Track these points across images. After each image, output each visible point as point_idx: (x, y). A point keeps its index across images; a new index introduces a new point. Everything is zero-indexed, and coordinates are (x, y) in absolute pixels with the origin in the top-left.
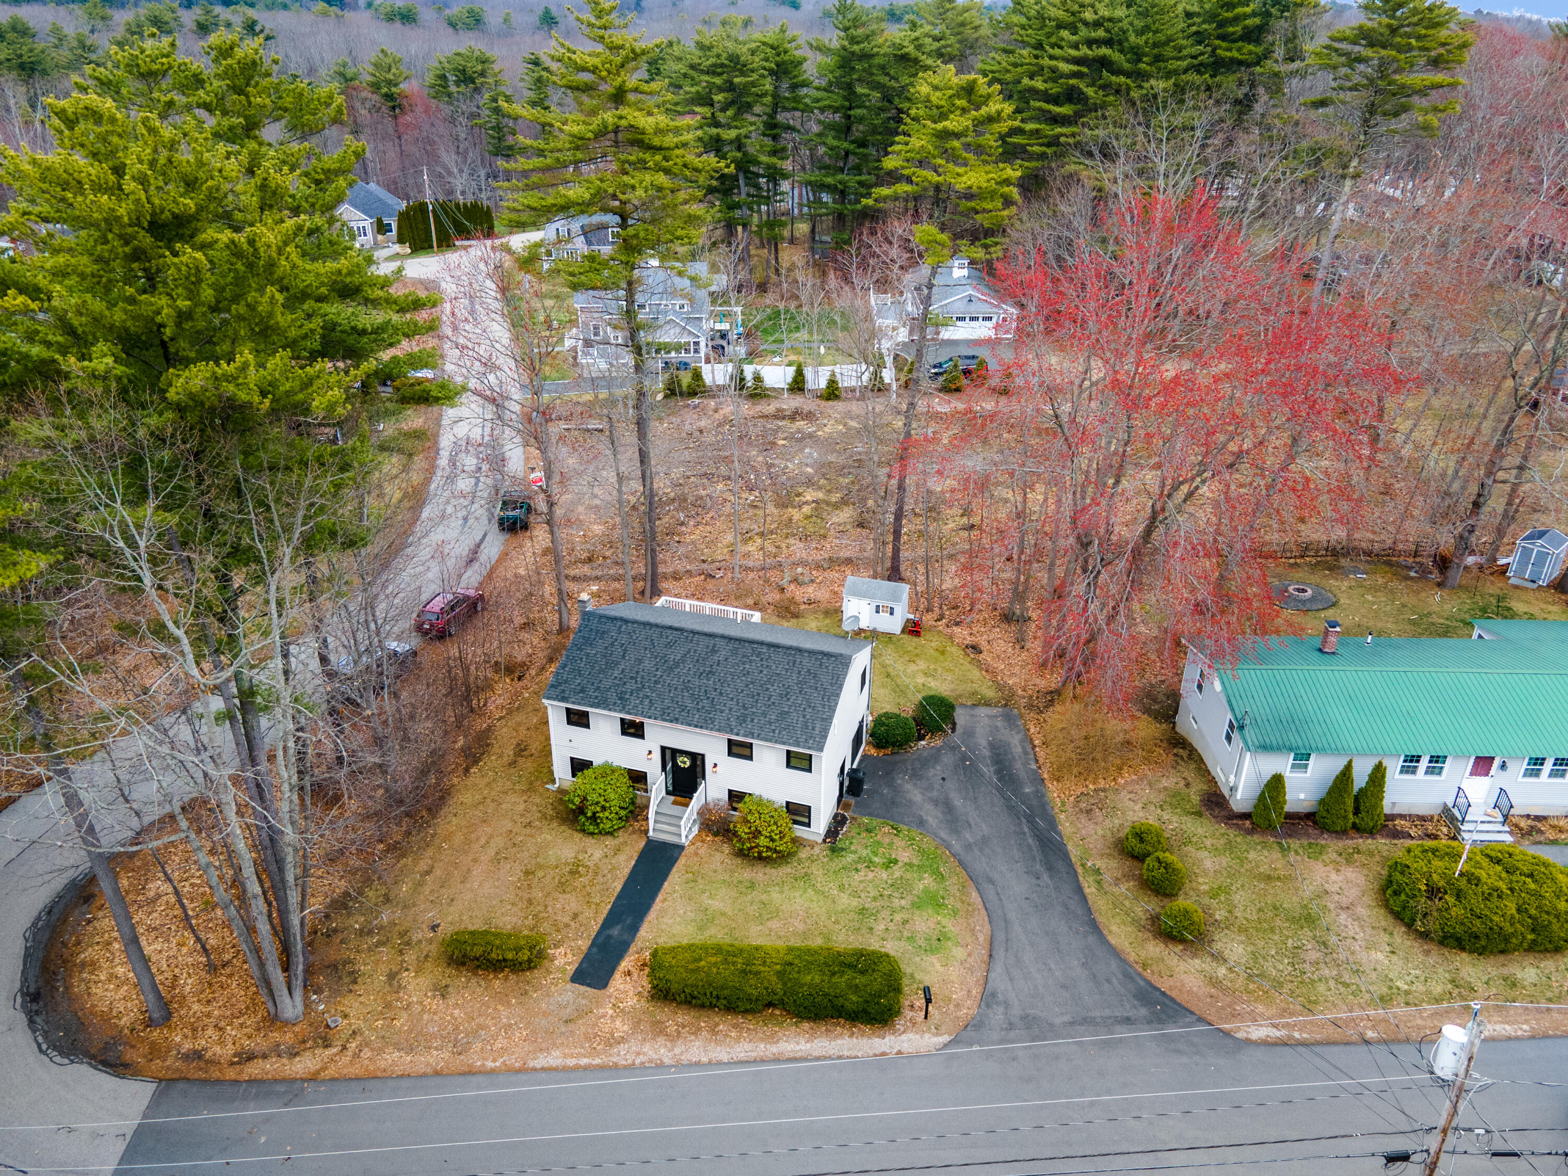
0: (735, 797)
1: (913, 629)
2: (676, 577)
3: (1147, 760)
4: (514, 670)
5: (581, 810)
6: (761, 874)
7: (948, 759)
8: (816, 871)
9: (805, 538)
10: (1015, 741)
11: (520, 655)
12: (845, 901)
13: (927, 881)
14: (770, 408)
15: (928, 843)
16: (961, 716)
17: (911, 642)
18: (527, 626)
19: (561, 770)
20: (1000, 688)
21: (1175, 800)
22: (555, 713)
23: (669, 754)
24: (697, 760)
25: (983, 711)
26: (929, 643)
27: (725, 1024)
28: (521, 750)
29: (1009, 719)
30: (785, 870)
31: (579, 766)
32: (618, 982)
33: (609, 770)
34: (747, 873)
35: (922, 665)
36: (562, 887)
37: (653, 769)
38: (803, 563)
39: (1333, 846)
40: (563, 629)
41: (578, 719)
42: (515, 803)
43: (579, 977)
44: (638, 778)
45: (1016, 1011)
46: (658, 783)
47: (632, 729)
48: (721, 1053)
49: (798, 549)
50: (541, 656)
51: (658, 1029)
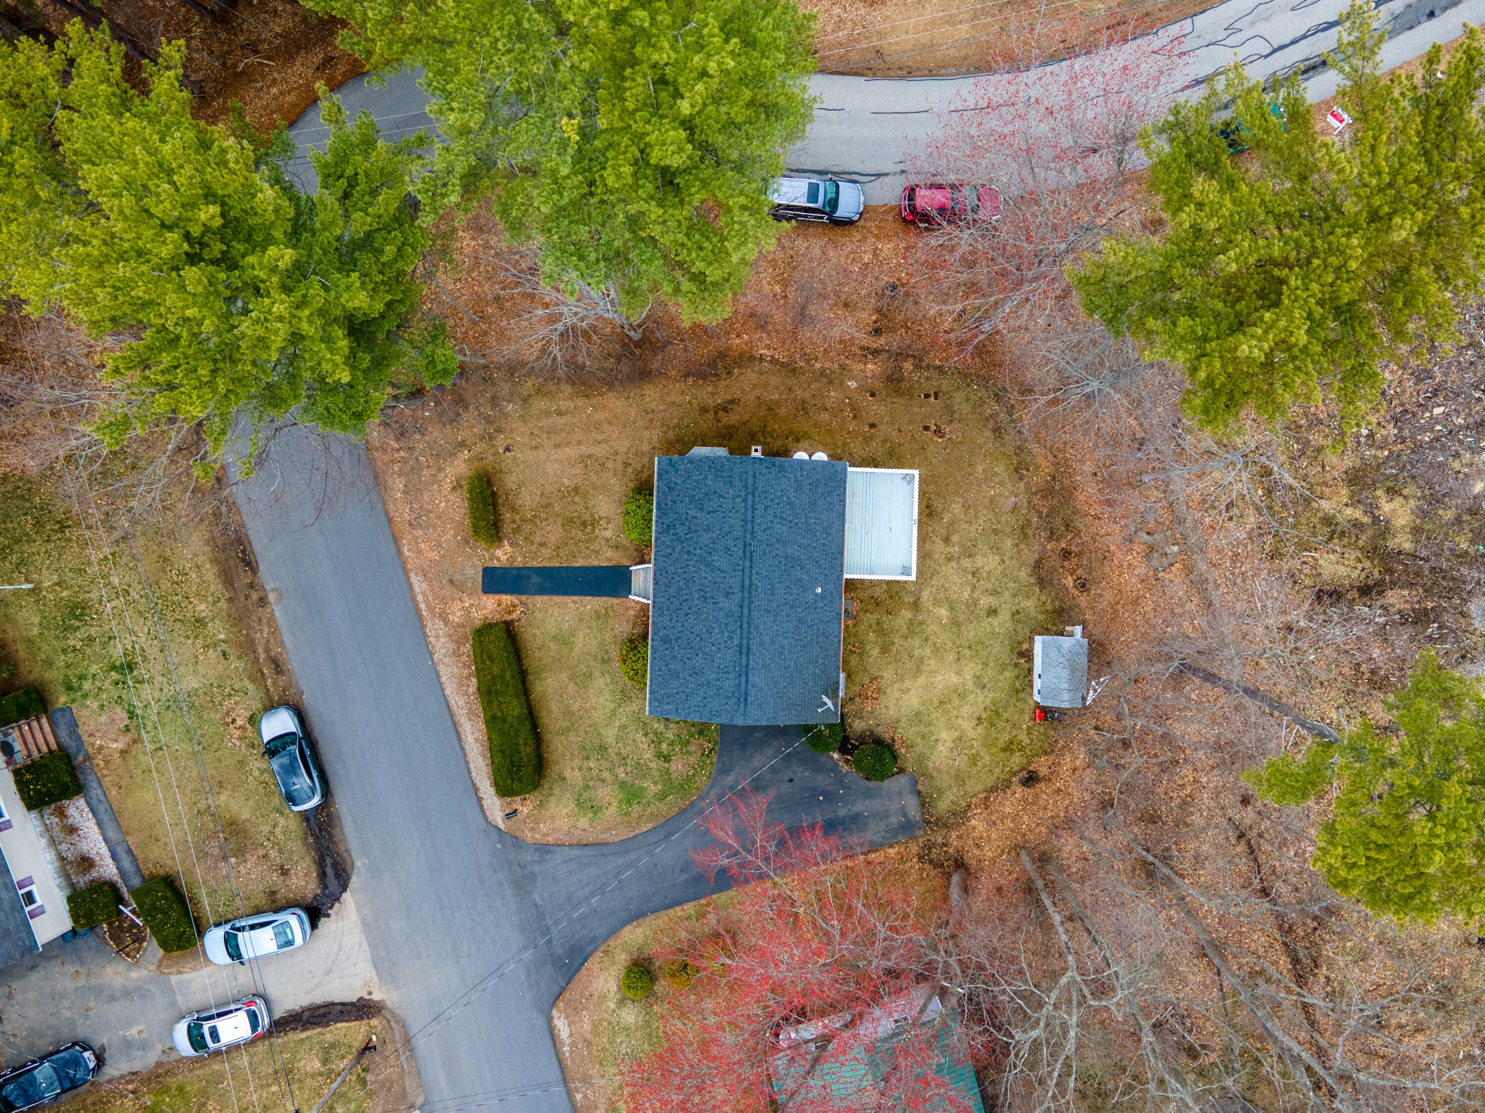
12: (610, 733)
13: (654, 788)
15: (701, 781)
32: (491, 600)
36: (569, 522)
45: (537, 868)
51: (460, 641)
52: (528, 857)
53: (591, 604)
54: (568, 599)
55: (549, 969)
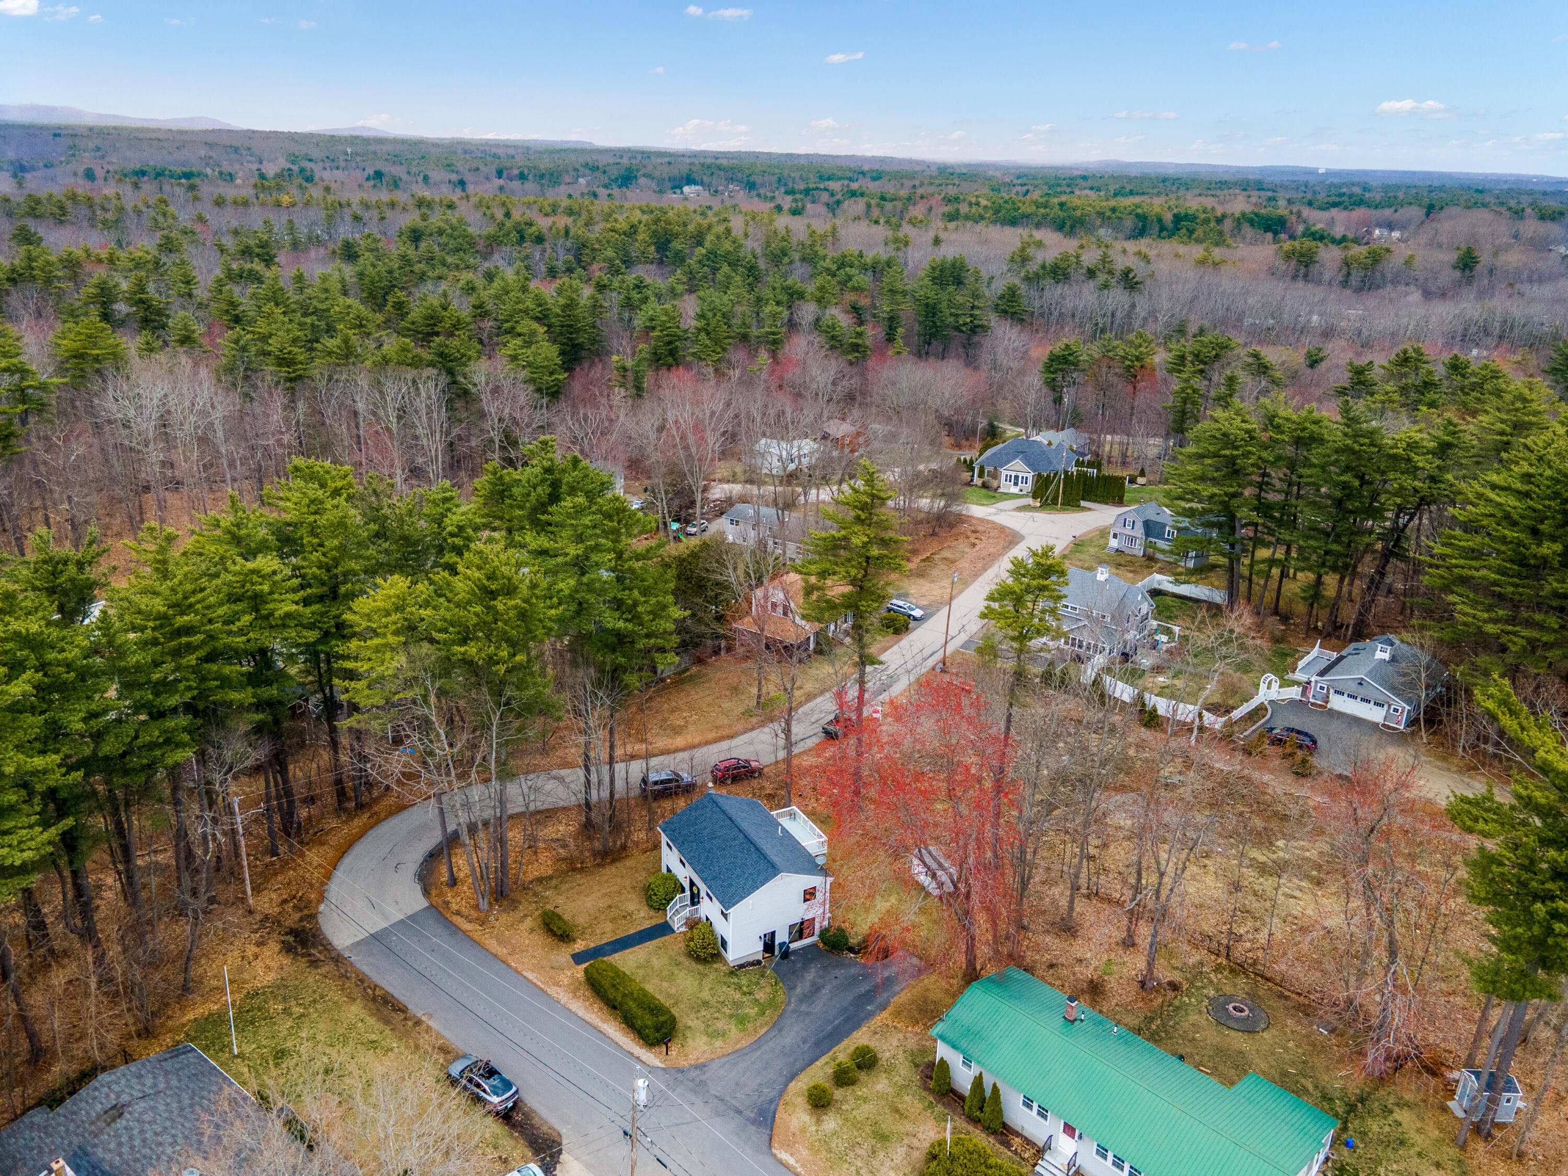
0: (707, 920)
6: (688, 962)
7: (854, 971)
8: (711, 977)
12: (705, 994)
13: (753, 1011)
15: (780, 998)
17: (936, 905)
19: (664, 870)
23: (691, 883)
24: (698, 891)
25: (912, 960)
27: (596, 1006)
29: (920, 972)
30: (699, 967)
31: (668, 870)
32: (584, 966)
33: (672, 878)
34: (681, 960)
35: (920, 919)
36: (614, 919)
37: (687, 886)
41: (669, 845)
43: (575, 956)
45: (703, 1078)
46: (685, 895)
47: (682, 861)
51: (575, 990)
52: (692, 1074)
53: (651, 945)
54: (636, 948)
55: (752, 1128)
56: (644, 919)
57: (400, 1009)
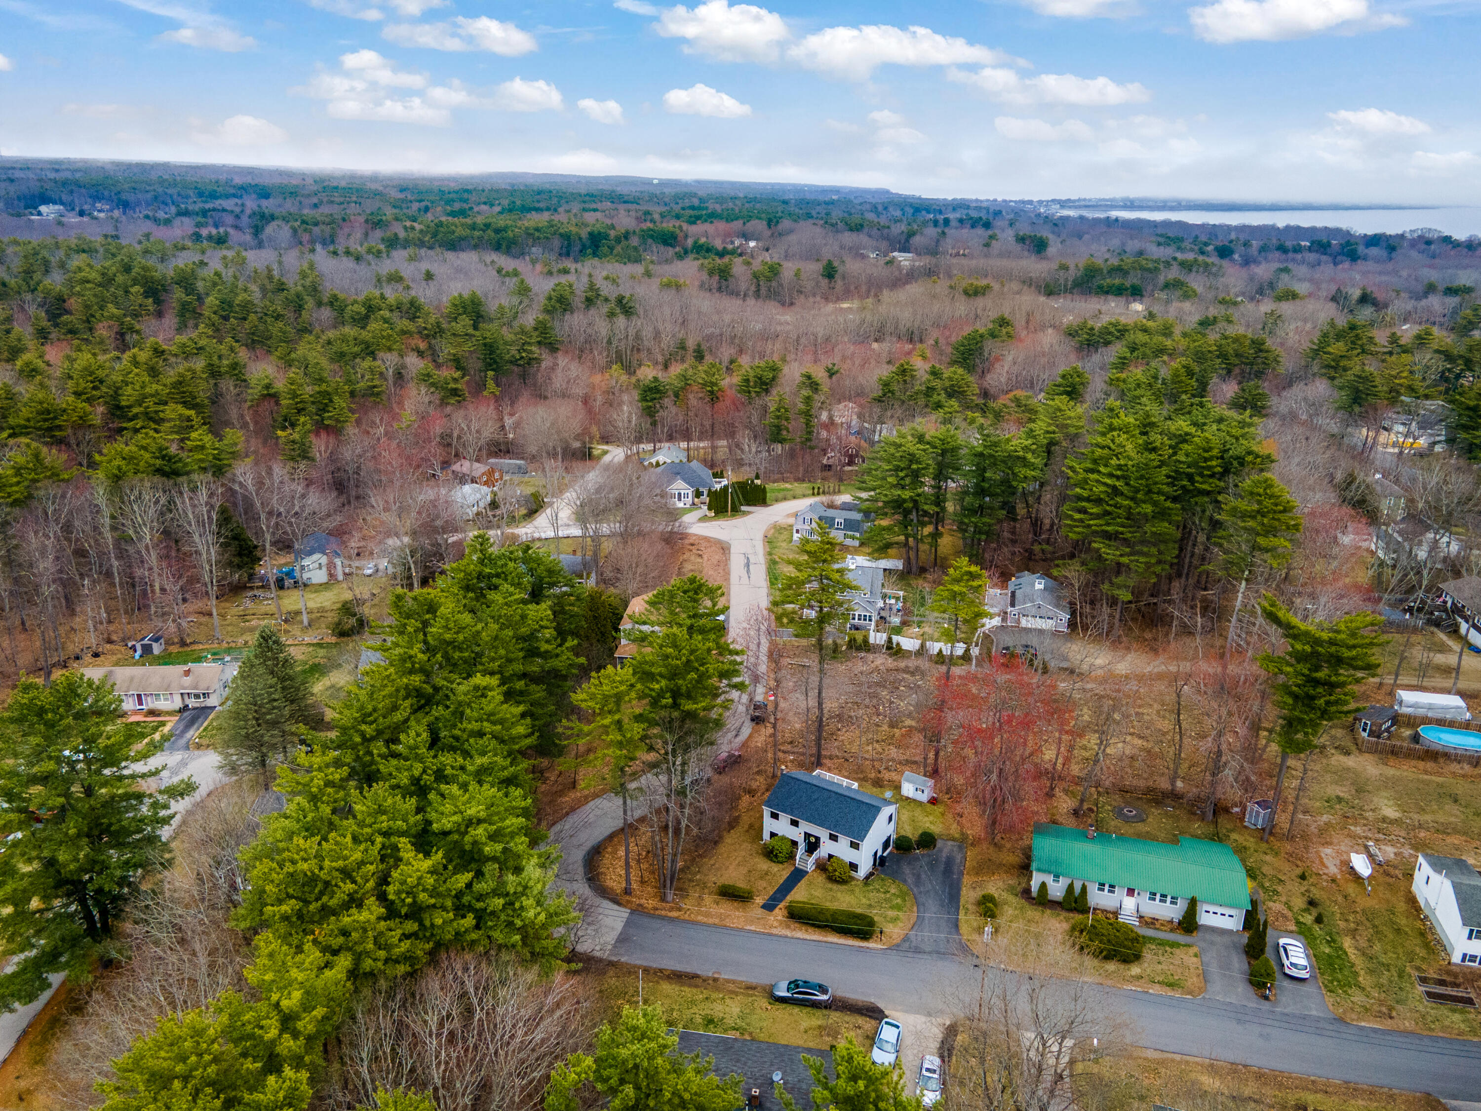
0: (831, 856)
1: (933, 801)
2: (831, 758)
3: (1006, 872)
4: (751, 792)
5: (772, 852)
6: (835, 887)
7: (926, 859)
8: (857, 890)
9: (898, 747)
10: (958, 858)
11: (754, 785)
12: (864, 901)
13: (899, 901)
14: (902, 664)
15: (905, 888)
16: (939, 844)
17: (930, 807)
18: (759, 773)
19: (766, 836)
20: (962, 834)
21: (1011, 889)
22: (766, 812)
23: (807, 835)
24: (818, 839)
25: (950, 843)
26: (938, 809)
27: (810, 930)
28: (751, 826)
29: (960, 848)
30: (844, 887)
31: (773, 835)
32: (777, 910)
33: (783, 838)
34: (830, 885)
35: (931, 818)
36: (761, 878)
37: (800, 840)
38: (893, 760)
39: (1064, 914)
40: (774, 776)
41: (775, 816)
42: (747, 846)
43: (764, 907)
44: (795, 843)
45: (914, 945)
46: (802, 847)
47: (795, 823)
48: (808, 937)
49: (893, 752)
50: (763, 787)
51: (788, 927)
52: (907, 944)
53: (803, 883)
55: (965, 958)
56: (781, 873)
57: (695, 976)
